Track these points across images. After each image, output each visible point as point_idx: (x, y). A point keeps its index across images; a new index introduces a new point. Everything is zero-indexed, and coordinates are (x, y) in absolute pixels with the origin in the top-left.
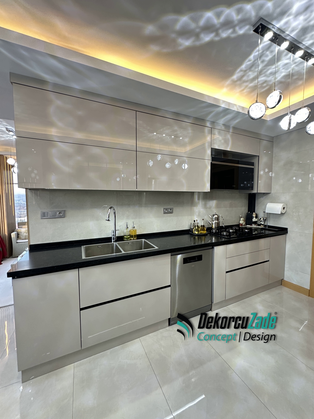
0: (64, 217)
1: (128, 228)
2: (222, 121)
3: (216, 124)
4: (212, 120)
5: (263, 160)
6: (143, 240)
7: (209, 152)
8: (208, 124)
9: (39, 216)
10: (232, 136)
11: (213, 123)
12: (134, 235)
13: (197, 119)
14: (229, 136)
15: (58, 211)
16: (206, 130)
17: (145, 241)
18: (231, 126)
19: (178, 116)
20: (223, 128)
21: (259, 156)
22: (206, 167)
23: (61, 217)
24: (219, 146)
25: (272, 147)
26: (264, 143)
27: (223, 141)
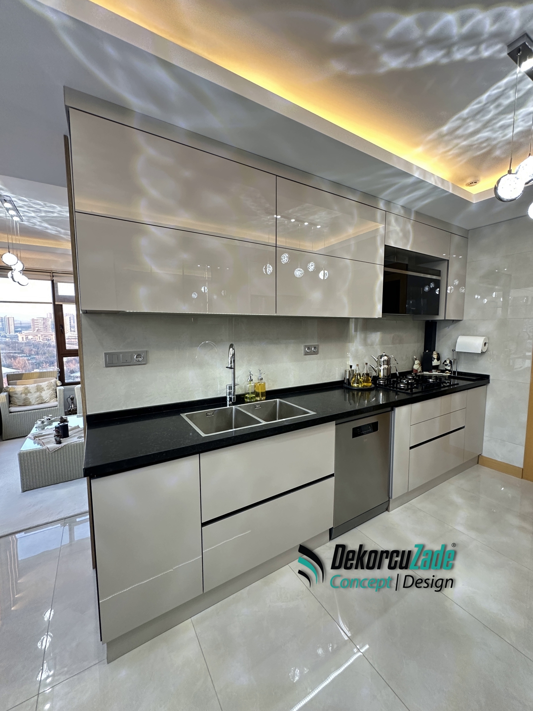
0: (144, 363)
1: (252, 380)
2: (402, 201)
3: (392, 204)
4: (387, 199)
5: (454, 268)
6: (278, 400)
7: (381, 252)
8: (381, 205)
9: (102, 361)
10: (413, 226)
11: (388, 203)
12: (262, 393)
13: (366, 195)
14: (409, 227)
15: (135, 352)
16: (379, 214)
17: (280, 403)
18: (413, 210)
19: (339, 189)
20: (402, 212)
21: (448, 260)
22: (377, 276)
23: (139, 364)
24: (395, 243)
25: (467, 246)
26: (456, 239)
27: (401, 234)
